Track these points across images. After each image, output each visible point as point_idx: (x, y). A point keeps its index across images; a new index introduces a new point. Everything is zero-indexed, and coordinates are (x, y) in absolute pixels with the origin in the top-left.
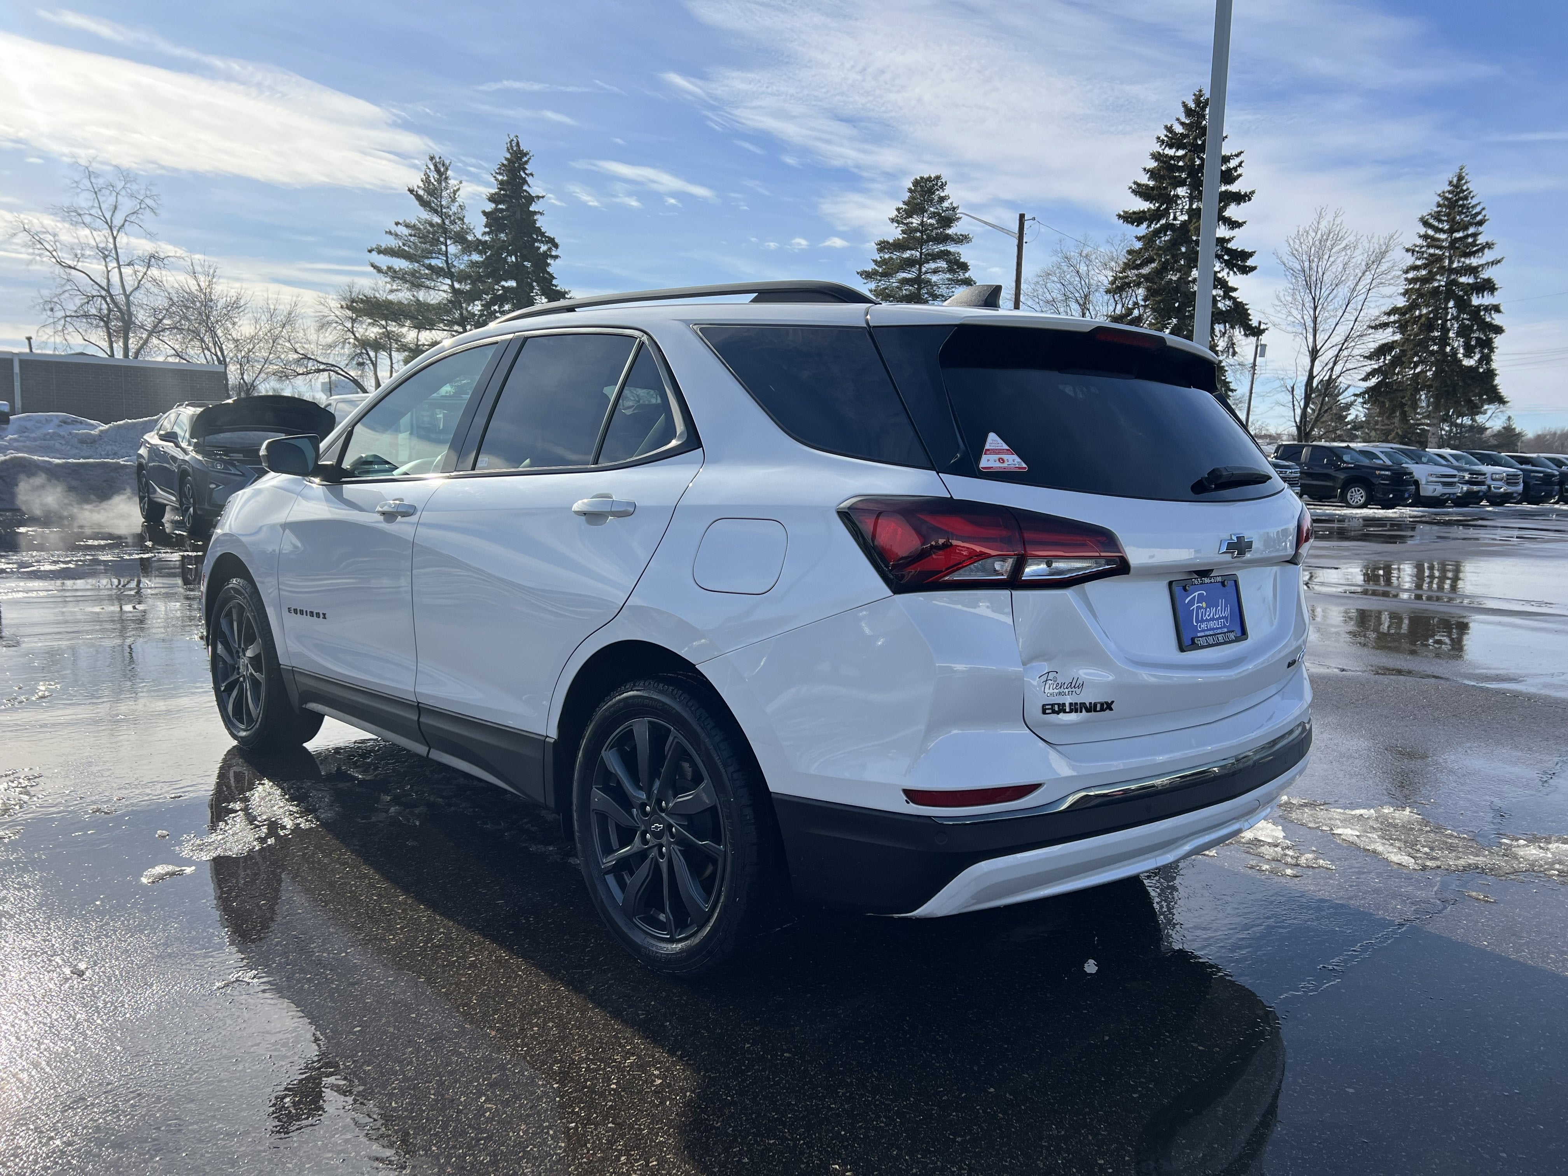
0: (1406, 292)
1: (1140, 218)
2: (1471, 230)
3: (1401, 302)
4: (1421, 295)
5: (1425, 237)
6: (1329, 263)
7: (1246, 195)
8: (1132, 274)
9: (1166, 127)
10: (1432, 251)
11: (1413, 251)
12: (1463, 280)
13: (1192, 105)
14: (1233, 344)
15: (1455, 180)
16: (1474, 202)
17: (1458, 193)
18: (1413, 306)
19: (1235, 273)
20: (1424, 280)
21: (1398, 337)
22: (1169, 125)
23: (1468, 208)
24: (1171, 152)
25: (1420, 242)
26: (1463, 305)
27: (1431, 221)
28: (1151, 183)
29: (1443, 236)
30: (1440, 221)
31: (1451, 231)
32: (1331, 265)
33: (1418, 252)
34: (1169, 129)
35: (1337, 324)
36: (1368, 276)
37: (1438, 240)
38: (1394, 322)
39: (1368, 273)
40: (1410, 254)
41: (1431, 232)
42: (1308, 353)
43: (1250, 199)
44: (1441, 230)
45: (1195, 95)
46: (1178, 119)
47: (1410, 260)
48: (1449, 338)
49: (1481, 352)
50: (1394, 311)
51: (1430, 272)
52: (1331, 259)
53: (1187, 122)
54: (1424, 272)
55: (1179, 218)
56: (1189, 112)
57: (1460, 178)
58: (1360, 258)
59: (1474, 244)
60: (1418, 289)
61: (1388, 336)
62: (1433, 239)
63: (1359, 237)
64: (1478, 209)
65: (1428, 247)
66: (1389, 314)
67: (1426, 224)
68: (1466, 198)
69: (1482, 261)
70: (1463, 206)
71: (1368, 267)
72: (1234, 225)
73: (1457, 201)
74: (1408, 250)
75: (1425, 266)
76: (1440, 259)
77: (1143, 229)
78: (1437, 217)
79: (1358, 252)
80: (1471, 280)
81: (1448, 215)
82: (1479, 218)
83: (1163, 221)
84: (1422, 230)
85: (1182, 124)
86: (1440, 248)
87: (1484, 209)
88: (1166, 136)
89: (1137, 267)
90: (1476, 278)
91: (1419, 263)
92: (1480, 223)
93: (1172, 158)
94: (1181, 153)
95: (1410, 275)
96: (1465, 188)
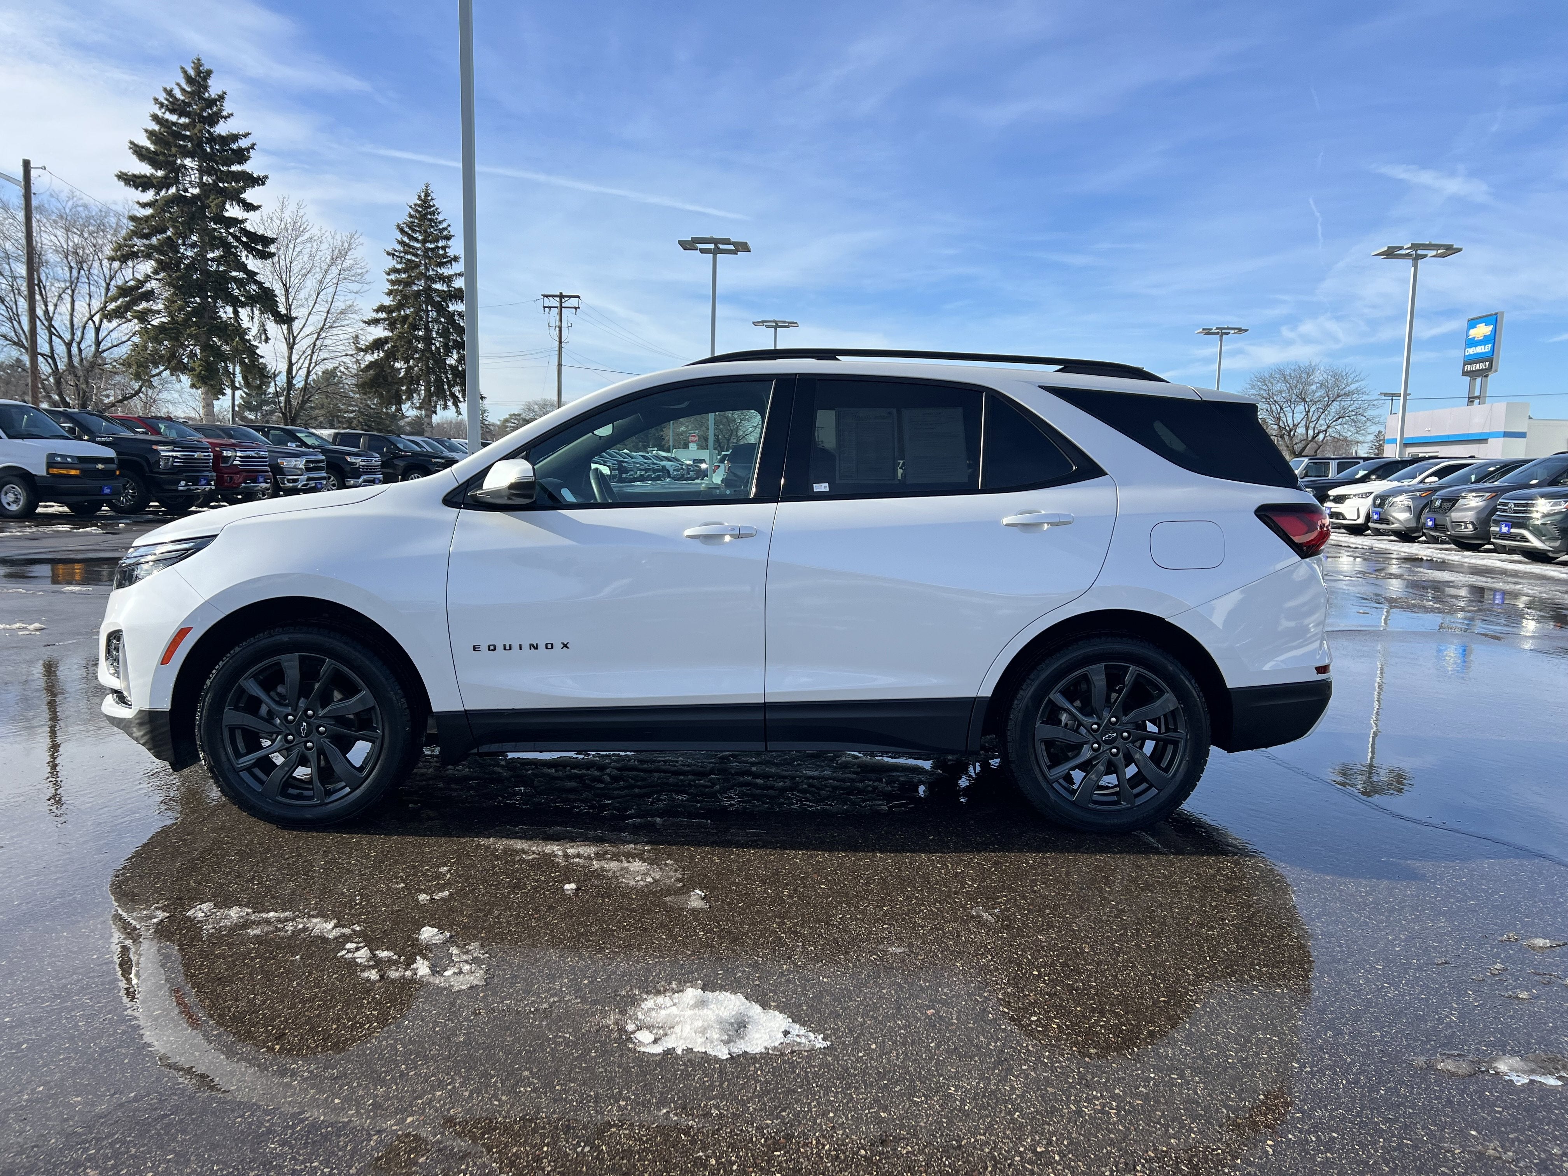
0: (390, 293)
1: (145, 183)
2: (441, 243)
3: (388, 301)
4: (405, 297)
5: (402, 243)
6: (295, 253)
7: (259, 178)
8: (139, 244)
9: (165, 90)
10: (409, 257)
11: (393, 255)
12: (438, 286)
13: (192, 73)
14: (265, 330)
15: (423, 195)
16: (440, 218)
17: (426, 208)
18: (400, 306)
19: (254, 256)
20: (408, 283)
21: (388, 334)
22: (168, 89)
23: (436, 223)
24: (173, 118)
25: (399, 247)
26: (441, 310)
27: (407, 229)
28: (152, 147)
29: (418, 245)
30: (414, 231)
31: (424, 242)
32: (298, 255)
33: (397, 256)
34: (169, 93)
35: (310, 314)
36: (334, 271)
37: (414, 248)
38: (385, 319)
39: (333, 268)
40: (391, 257)
41: (406, 239)
42: (284, 340)
43: (263, 184)
44: (416, 240)
45: (194, 63)
46: (178, 85)
47: (392, 263)
48: (433, 339)
49: (458, 353)
50: (381, 308)
51: (410, 276)
52: (297, 249)
53: (189, 89)
54: (404, 276)
55: (190, 190)
56: (189, 80)
57: (427, 195)
58: (325, 253)
59: (445, 256)
60: (401, 291)
61: (380, 332)
62: (408, 245)
63: (323, 232)
64: (444, 225)
65: (406, 253)
66: (377, 311)
67: (402, 231)
68: (433, 213)
69: (451, 272)
70: (431, 220)
71: (333, 262)
72: (250, 207)
73: (426, 214)
74: (388, 254)
75: (405, 271)
76: (417, 266)
77: (149, 196)
78: (411, 226)
79: (324, 246)
80: (445, 288)
81: (419, 226)
82: (445, 233)
83: (173, 190)
84: (399, 236)
85: (183, 90)
86: (416, 255)
87: (449, 225)
88: (167, 100)
89: (147, 236)
90: (449, 286)
91: (399, 266)
92: (448, 238)
93: (174, 124)
94: (183, 120)
95: (393, 277)
96: (431, 204)
